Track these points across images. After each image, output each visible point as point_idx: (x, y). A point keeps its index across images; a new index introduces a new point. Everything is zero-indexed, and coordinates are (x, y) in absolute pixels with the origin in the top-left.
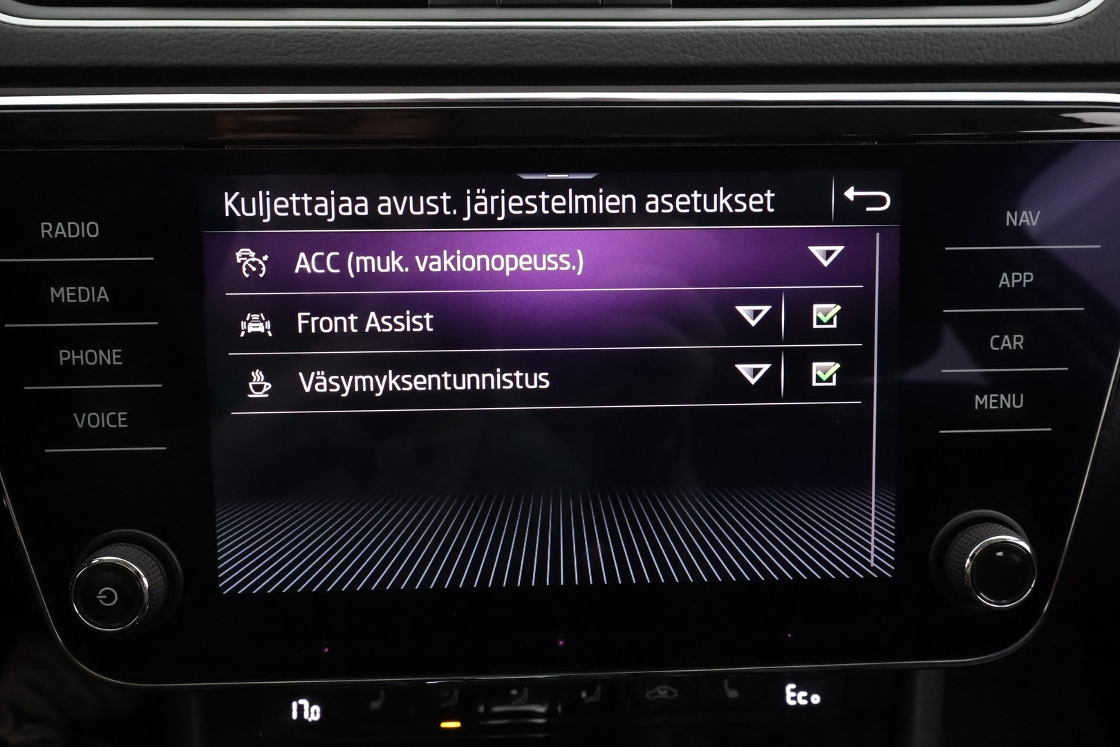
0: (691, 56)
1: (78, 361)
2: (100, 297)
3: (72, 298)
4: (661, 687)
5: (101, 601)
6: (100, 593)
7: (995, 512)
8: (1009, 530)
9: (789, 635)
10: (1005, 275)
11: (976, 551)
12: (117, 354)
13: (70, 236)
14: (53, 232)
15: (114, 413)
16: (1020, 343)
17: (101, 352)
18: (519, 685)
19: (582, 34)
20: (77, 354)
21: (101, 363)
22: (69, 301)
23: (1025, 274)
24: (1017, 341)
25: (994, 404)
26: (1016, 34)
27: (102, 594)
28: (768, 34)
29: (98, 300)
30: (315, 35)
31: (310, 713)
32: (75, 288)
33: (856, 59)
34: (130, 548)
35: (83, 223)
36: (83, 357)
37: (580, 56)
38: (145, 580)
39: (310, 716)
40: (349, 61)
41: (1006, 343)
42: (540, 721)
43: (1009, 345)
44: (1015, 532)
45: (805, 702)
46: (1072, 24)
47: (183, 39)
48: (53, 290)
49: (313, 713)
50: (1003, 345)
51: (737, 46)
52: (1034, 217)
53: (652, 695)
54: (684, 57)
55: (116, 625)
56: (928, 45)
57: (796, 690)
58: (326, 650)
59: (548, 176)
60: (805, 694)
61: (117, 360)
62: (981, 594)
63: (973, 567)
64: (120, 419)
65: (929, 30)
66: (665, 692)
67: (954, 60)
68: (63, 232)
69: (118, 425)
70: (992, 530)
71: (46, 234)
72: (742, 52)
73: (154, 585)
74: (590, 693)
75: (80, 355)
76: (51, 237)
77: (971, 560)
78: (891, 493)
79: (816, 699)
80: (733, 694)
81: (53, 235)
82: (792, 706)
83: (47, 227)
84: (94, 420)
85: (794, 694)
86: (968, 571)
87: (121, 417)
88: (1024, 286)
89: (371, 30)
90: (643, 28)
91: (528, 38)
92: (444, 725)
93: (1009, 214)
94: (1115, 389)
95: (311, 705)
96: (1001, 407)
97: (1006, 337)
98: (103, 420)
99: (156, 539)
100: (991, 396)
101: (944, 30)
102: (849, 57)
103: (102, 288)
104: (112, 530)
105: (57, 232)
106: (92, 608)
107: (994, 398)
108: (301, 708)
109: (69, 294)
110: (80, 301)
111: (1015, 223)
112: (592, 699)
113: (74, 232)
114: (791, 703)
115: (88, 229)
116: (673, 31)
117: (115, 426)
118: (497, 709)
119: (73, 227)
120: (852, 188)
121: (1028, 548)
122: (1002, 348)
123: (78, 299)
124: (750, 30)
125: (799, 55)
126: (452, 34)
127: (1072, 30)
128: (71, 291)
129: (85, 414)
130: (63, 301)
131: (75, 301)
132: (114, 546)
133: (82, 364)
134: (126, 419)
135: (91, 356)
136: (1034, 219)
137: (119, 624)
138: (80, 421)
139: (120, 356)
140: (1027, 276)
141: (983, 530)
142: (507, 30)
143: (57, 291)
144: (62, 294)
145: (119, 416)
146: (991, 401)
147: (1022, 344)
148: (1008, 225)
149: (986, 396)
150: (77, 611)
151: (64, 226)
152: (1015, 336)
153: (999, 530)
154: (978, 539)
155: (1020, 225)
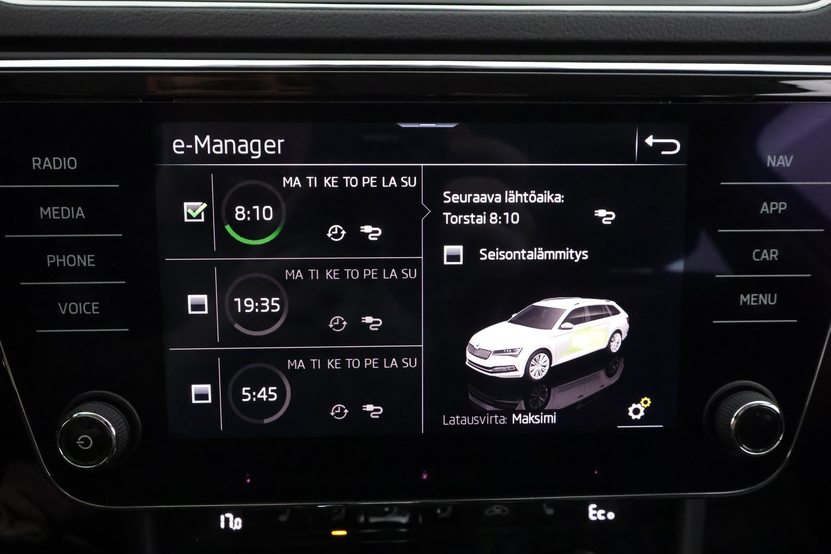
0: (528, 33)
1: (61, 263)
2: (78, 215)
3: (56, 215)
5: (80, 445)
6: (79, 439)
7: (753, 383)
8: (764, 396)
9: (596, 472)
10: (765, 204)
11: (739, 412)
12: (91, 258)
13: (55, 168)
14: (42, 165)
15: (89, 303)
16: (775, 256)
17: (79, 257)
20: (61, 258)
21: (79, 265)
22: (54, 217)
23: (780, 203)
24: (773, 254)
25: (754, 302)
27: (81, 440)
28: (587, 17)
29: (77, 217)
30: (241, 14)
31: (234, 524)
32: (58, 208)
34: (101, 405)
35: (64, 158)
36: (65, 260)
38: (113, 429)
39: (234, 526)
41: (765, 255)
42: (403, 530)
43: (767, 257)
44: (767, 398)
45: (603, 518)
47: (139, 16)
48: (42, 209)
49: (236, 524)
50: (763, 257)
51: (563, 25)
52: (789, 160)
53: (489, 512)
55: (90, 463)
56: (709, 27)
57: (597, 509)
58: (249, 481)
59: (421, 125)
60: (603, 512)
61: (91, 263)
62: (744, 446)
63: (737, 425)
64: (94, 308)
66: (499, 510)
68: (50, 165)
69: (92, 312)
70: (751, 397)
71: (36, 166)
72: (567, 30)
73: (120, 433)
74: (443, 510)
75: (63, 259)
76: (40, 168)
77: (735, 419)
79: (611, 516)
80: (550, 512)
81: (42, 167)
82: (593, 521)
83: (37, 161)
84: (73, 308)
85: (595, 512)
86: (733, 427)
88: (780, 213)
89: (284, 10)
90: (493, 11)
92: (335, 533)
93: (769, 157)
95: (234, 518)
96: (760, 304)
97: (765, 251)
98: (80, 308)
99: (121, 398)
100: (753, 295)
102: (649, 35)
103: (80, 208)
104: (88, 391)
105: (45, 165)
106: (73, 451)
107: (754, 297)
108: (227, 520)
109: (54, 212)
110: (63, 217)
111: (774, 165)
112: (445, 515)
113: (58, 165)
114: (593, 518)
115: (69, 163)
117: (90, 313)
119: (57, 162)
120: (651, 137)
121: (777, 410)
122: (761, 260)
123: (61, 216)
126: (346, 14)
128: (56, 210)
129: (66, 304)
130: (50, 217)
131: (59, 218)
132: (89, 404)
133: (65, 265)
134: (97, 308)
135: (71, 259)
136: (789, 161)
137: (95, 462)
138: (63, 309)
139: (93, 260)
140: (782, 204)
141: (744, 396)
142: (389, 12)
143: (45, 210)
144: (49, 212)
145: (93, 305)
146: (753, 299)
147: (777, 256)
148: (768, 166)
149: (748, 296)
150: (62, 453)
151: (50, 161)
152: (772, 251)
153: (757, 396)
154: (740, 403)
155: (777, 166)
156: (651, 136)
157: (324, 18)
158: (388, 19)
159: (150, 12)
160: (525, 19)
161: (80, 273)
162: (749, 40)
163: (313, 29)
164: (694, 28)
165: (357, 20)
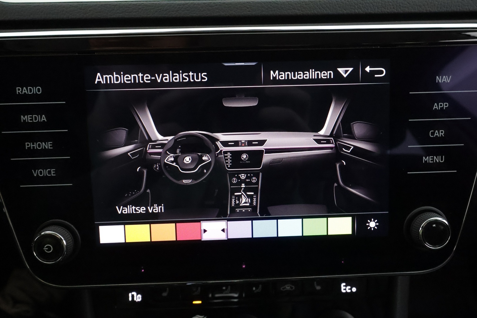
2: (42, 119)
3: (30, 120)
4: (288, 285)
5: (45, 250)
6: (45, 247)
7: (432, 208)
8: (438, 215)
9: (343, 262)
10: (436, 104)
11: (424, 224)
13: (29, 93)
14: (22, 92)
15: (50, 170)
16: (442, 134)
17: (43, 143)
18: (226, 285)
19: (250, 2)
20: (33, 144)
21: (43, 148)
23: (445, 103)
25: (431, 161)
27: (46, 248)
28: (331, 1)
29: (42, 121)
30: (134, 5)
31: (137, 298)
32: (32, 116)
34: (57, 227)
35: (34, 87)
36: (36, 146)
38: (64, 241)
39: (137, 299)
40: (149, 16)
41: (437, 134)
42: (236, 300)
44: (441, 216)
45: (349, 291)
48: (22, 116)
49: (138, 298)
50: (435, 135)
53: (283, 289)
56: (401, 4)
57: (346, 286)
58: (143, 271)
59: (236, 64)
60: (349, 287)
61: (51, 147)
62: (427, 243)
64: (52, 172)
66: (289, 287)
67: (413, 11)
68: (26, 92)
71: (19, 92)
73: (68, 243)
74: (257, 288)
76: (21, 93)
77: (422, 229)
79: (354, 290)
80: (318, 288)
82: (344, 293)
83: (19, 90)
84: (41, 173)
85: (345, 288)
86: (421, 233)
88: (444, 109)
92: (195, 302)
93: (437, 77)
95: (137, 295)
96: (435, 162)
97: (437, 131)
98: (45, 173)
99: (69, 223)
100: (430, 157)
103: (43, 116)
104: (50, 220)
105: (24, 92)
106: (42, 254)
107: (431, 158)
108: (133, 296)
109: (29, 118)
110: (34, 121)
111: (440, 81)
112: (258, 291)
113: (31, 91)
114: (344, 291)
115: (37, 90)
117: (50, 175)
118: (217, 295)
119: (30, 89)
121: (446, 223)
122: (435, 136)
128: (30, 117)
129: (37, 170)
130: (27, 121)
131: (32, 121)
132: (51, 227)
133: (35, 148)
134: (55, 172)
135: (39, 145)
136: (449, 79)
137: (53, 260)
138: (35, 173)
139: (51, 145)
140: (445, 104)
141: (427, 215)
142: (217, 1)
143: (24, 117)
144: (26, 118)
145: (52, 171)
146: (430, 159)
147: (443, 134)
148: (437, 82)
149: (428, 157)
150: (35, 255)
151: (26, 89)
152: (440, 131)
153: (434, 215)
154: (425, 219)
155: (442, 82)
156: (369, 67)
160: (295, 3)
163: (174, 12)
164: (393, 5)
165: (199, 6)
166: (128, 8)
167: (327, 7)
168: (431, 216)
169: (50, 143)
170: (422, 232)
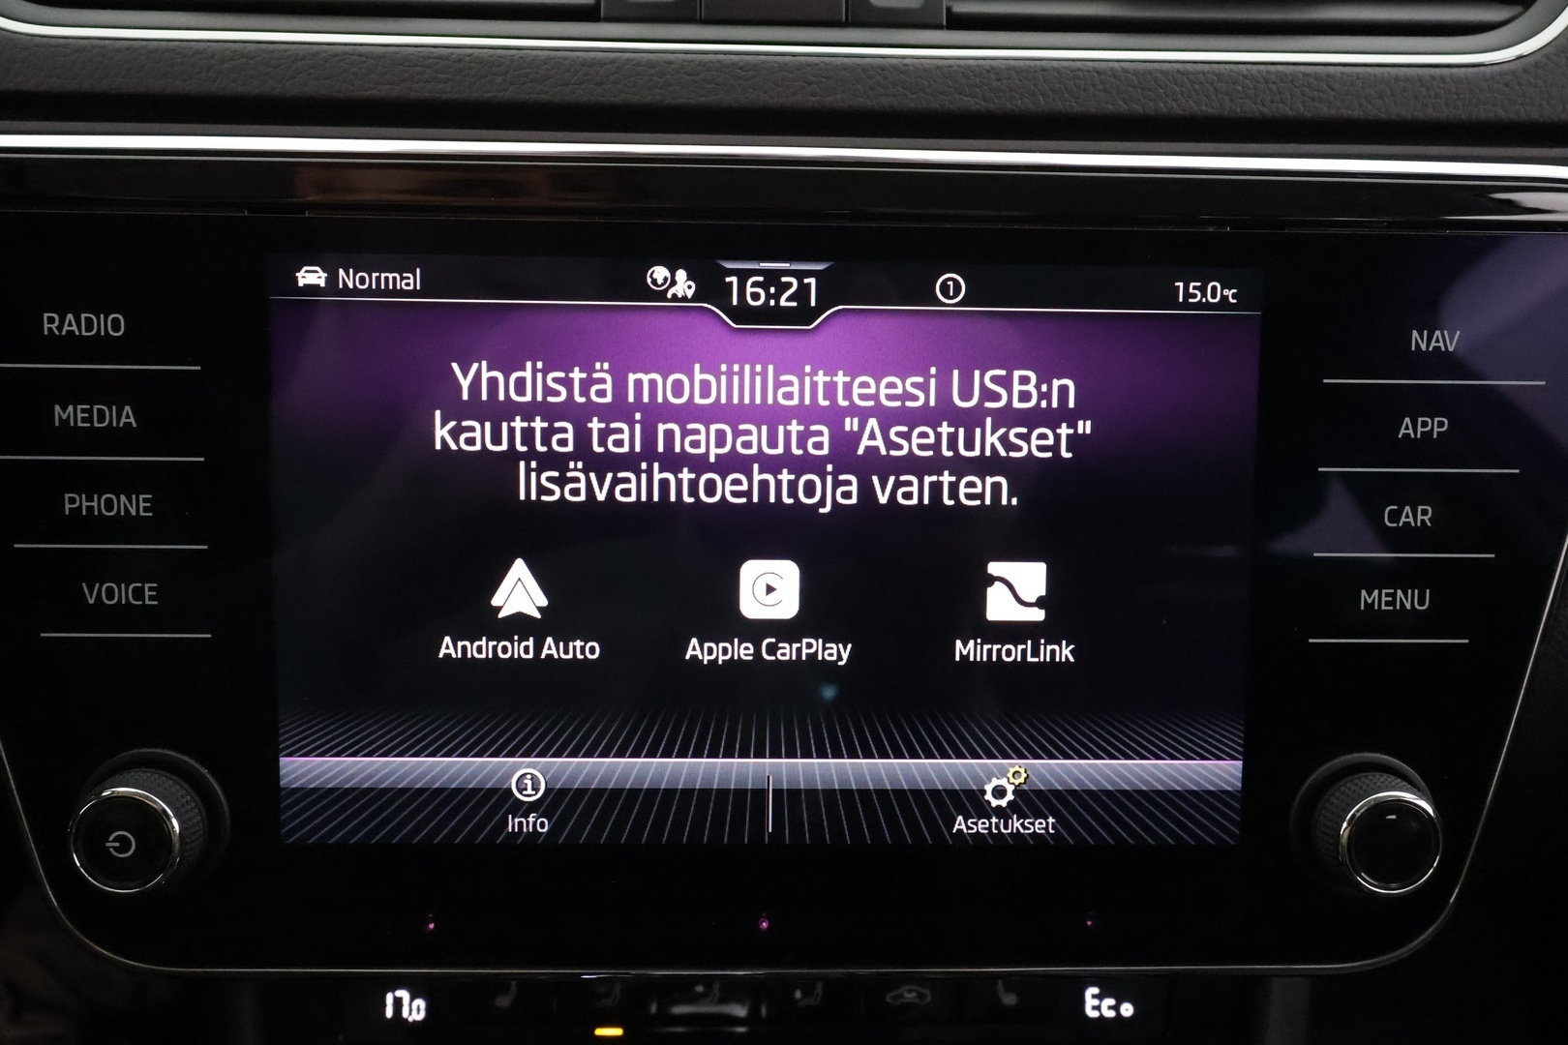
1: (90, 509)
2: (123, 420)
3: (84, 420)
4: (908, 987)
5: (111, 850)
6: (111, 839)
7: (1384, 756)
8: (1404, 783)
9: (1089, 923)
10: (1407, 420)
11: (1358, 811)
12: (145, 501)
13: (84, 333)
14: (60, 328)
15: (140, 585)
16: (1426, 518)
17: (123, 498)
18: (708, 981)
19: (817, 64)
20: (90, 499)
21: (122, 514)
22: (80, 424)
23: (1436, 419)
24: (1422, 515)
25: (1387, 603)
26: (1432, 77)
27: (114, 841)
28: (1080, 70)
29: (121, 425)
31: (411, 1010)
32: (88, 406)
33: (1204, 108)
34: (156, 776)
35: (102, 316)
36: (98, 504)
37: (814, 95)
38: (175, 822)
39: (410, 1014)
40: (487, 95)
41: (1407, 517)
42: (741, 1030)
43: (1411, 520)
44: (1414, 787)
45: (1111, 1014)
46: (1512, 66)
48: (57, 408)
49: (415, 1010)
50: (1403, 519)
51: (1035, 85)
52: (1452, 339)
53: (895, 998)
54: (960, 99)
55: (131, 884)
56: (1306, 90)
57: (1100, 997)
58: (432, 926)
59: (761, 264)
60: (1111, 1002)
61: (146, 509)
62: (1362, 873)
63: (1352, 835)
64: (147, 593)
65: (1309, 69)
66: (914, 994)
67: (1345, 113)
68: (74, 328)
69: (144, 602)
70: (1379, 784)
71: (50, 329)
72: (1042, 94)
73: (187, 828)
74: (806, 994)
75: (87, 506)
76: (57, 333)
77: (1349, 824)
78: (1239, 726)
79: (1127, 1010)
80: (1009, 999)
81: (60, 331)
82: (1094, 1019)
83: (51, 320)
84: (110, 594)
85: (1096, 1002)
86: (1344, 840)
87: (149, 591)
88: (1435, 436)
90: (904, 57)
91: (741, 68)
92: (600, 1032)
93: (1415, 334)
94: (1561, 585)
95: (412, 1000)
96: (1398, 608)
97: (1407, 509)
98: (123, 596)
99: (193, 763)
100: (1384, 591)
101: (1331, 69)
103: (127, 408)
104: (133, 749)
105: (66, 328)
106: (100, 862)
107: (1387, 595)
108: (398, 1002)
109: (80, 415)
110: (96, 425)
111: (1424, 348)
112: (811, 1001)
113: (89, 328)
114: (1092, 1014)
115: (110, 324)
116: (946, 62)
117: (141, 603)
118: (680, 1010)
119: (89, 321)
121: (1430, 810)
122: (1401, 525)
123: (92, 423)
124: (1055, 64)
125: (1124, 100)
126: (633, 60)
127: (1514, 73)
128: (83, 411)
129: (97, 585)
130: (72, 424)
131: (89, 425)
132: (133, 773)
133: (96, 513)
134: (154, 593)
135: (109, 503)
136: (1451, 341)
137: (138, 882)
138: (91, 595)
139: (149, 505)
140: (1439, 421)
141: (1367, 782)
142: (711, 57)
143: (64, 410)
144: (70, 414)
145: (146, 589)
146: (1384, 599)
147: (1429, 519)
148: (1413, 349)
149: (1376, 592)
150: (78, 864)
151: (76, 321)
152: (1420, 508)
153: (1390, 783)
154: (1359, 795)
155: (1431, 349)
157: (590, 66)
158: (709, 70)
159: (272, 52)
160: (963, 74)
161: (126, 527)
162: (1383, 116)
163: (570, 87)
164: (1280, 93)
165: (653, 71)
166: (421, 66)
167: (1065, 88)
168: (1379, 786)
169: (144, 499)
170: (1350, 837)
